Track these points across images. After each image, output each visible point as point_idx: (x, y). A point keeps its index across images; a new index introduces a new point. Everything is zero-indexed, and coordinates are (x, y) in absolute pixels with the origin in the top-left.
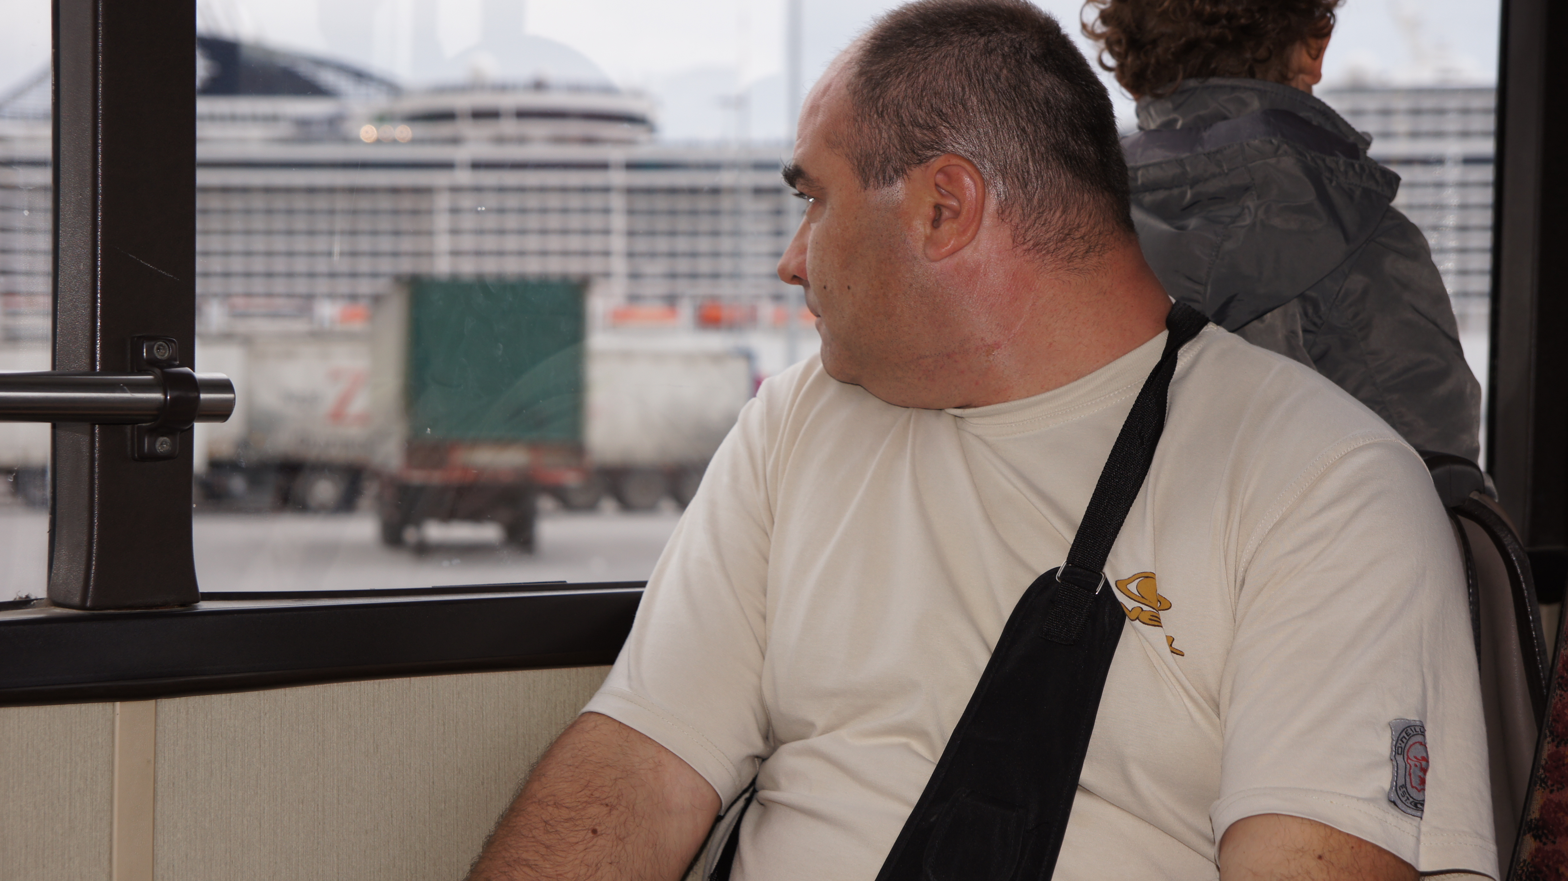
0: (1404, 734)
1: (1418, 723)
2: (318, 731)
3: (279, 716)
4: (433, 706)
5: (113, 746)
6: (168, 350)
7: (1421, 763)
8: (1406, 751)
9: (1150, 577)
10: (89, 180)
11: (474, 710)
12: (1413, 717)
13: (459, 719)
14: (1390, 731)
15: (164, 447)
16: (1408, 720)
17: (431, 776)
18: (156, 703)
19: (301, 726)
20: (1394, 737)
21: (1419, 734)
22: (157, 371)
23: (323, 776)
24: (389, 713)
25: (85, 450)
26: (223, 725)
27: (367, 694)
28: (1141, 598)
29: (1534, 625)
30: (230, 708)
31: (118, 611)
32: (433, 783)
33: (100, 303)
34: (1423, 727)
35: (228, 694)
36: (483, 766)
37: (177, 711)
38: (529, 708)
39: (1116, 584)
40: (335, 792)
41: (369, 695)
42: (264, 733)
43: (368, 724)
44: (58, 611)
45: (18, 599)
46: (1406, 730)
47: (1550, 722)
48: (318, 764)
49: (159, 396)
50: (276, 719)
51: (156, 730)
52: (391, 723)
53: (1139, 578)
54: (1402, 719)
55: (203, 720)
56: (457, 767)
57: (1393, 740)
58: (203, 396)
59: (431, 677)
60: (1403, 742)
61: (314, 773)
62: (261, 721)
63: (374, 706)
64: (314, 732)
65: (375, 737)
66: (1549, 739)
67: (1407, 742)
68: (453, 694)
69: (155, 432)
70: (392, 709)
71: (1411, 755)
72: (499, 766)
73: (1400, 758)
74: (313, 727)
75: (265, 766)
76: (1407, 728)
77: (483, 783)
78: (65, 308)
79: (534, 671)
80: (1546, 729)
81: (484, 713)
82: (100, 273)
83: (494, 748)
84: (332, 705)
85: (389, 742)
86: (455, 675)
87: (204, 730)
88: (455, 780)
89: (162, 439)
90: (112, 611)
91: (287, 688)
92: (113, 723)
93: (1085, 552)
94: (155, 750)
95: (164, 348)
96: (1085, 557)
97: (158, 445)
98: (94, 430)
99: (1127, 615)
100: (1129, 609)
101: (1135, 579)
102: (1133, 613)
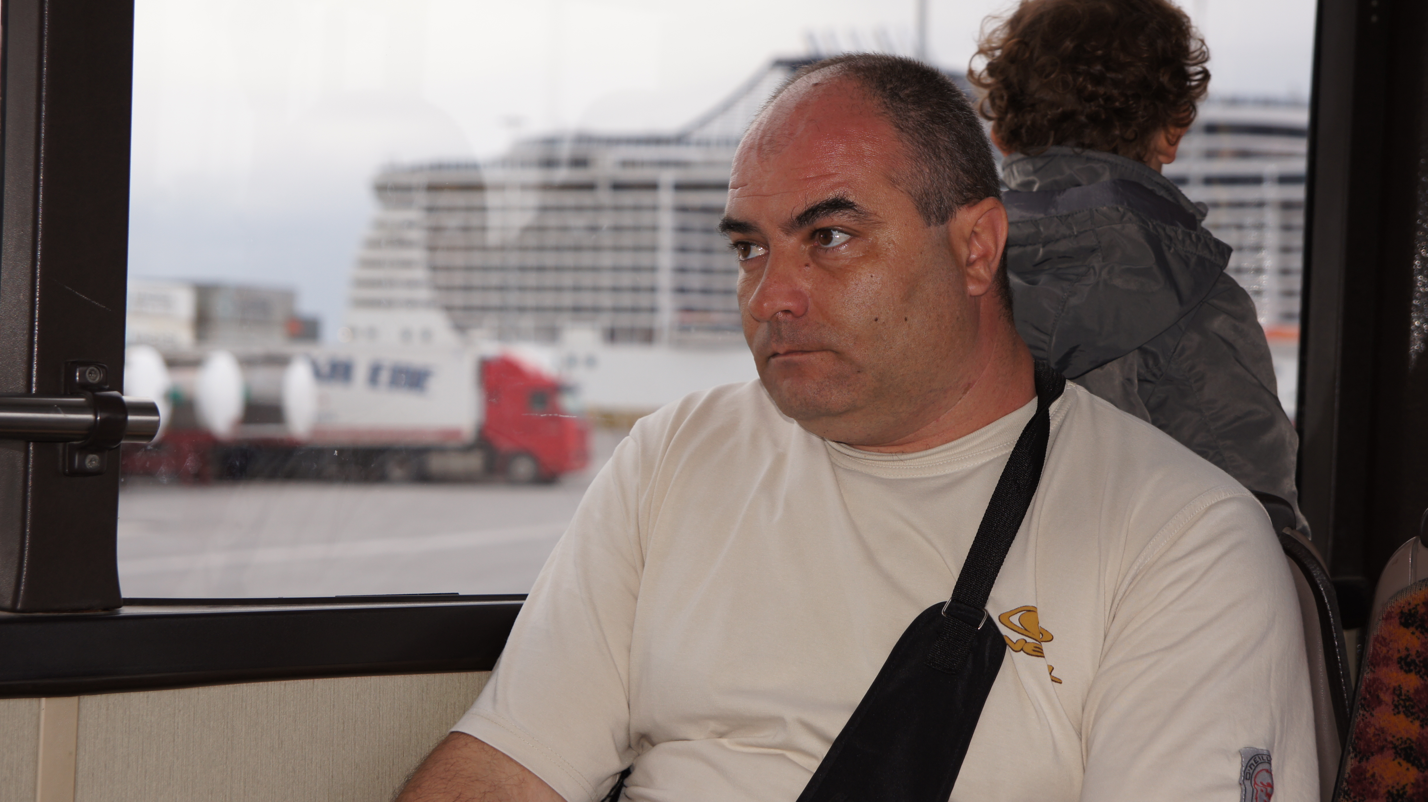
0: (1252, 761)
1: (1265, 752)
2: (227, 728)
3: (192, 713)
4: (334, 705)
5: (38, 738)
6: (99, 374)
7: (1266, 789)
8: (1254, 776)
9: (1032, 611)
10: (30, 217)
11: (372, 710)
12: (1262, 747)
13: (357, 719)
14: (1240, 758)
15: (93, 463)
16: (1257, 749)
17: (331, 770)
18: (79, 699)
19: (212, 723)
20: (1243, 763)
21: (1265, 762)
22: (89, 394)
23: (231, 768)
24: (294, 711)
25: (20, 464)
26: (140, 721)
27: (274, 694)
28: (1024, 630)
29: (1339, 650)
30: (148, 705)
31: (47, 614)
32: (332, 777)
33: (37, 331)
34: (1270, 756)
35: (146, 692)
36: (378, 762)
37: (98, 707)
38: (422, 709)
39: (999, 619)
40: (242, 784)
42: (178, 728)
43: (273, 721)
47: (1353, 739)
48: (227, 758)
49: (90, 417)
50: (189, 716)
51: (78, 725)
52: (295, 721)
53: (1022, 611)
54: (1251, 748)
55: (122, 715)
56: (355, 762)
57: (1242, 766)
58: (131, 418)
59: (332, 679)
60: (1251, 769)
61: (223, 766)
62: (176, 717)
63: (280, 705)
64: (224, 728)
65: (280, 733)
66: (1352, 755)
67: (1255, 769)
68: (353, 695)
69: (85, 450)
70: (296, 708)
71: (1258, 781)
72: (393, 762)
73: (1248, 783)
74: (223, 723)
75: (178, 759)
76: (1255, 756)
77: (378, 778)
78: (5, 334)
79: (428, 674)
80: (1350, 746)
81: (381, 712)
82: (38, 302)
83: (389, 746)
84: (241, 703)
85: (292, 739)
86: (355, 678)
87: (123, 725)
88: (353, 775)
89: (91, 456)
90: (41, 614)
91: (200, 687)
92: (39, 718)
93: (968, 590)
94: (77, 743)
95: (95, 373)
96: (968, 594)
97: (87, 461)
98: (28, 447)
99: (1009, 646)
100: (1012, 641)
101: (1016, 612)
102: (1016, 644)
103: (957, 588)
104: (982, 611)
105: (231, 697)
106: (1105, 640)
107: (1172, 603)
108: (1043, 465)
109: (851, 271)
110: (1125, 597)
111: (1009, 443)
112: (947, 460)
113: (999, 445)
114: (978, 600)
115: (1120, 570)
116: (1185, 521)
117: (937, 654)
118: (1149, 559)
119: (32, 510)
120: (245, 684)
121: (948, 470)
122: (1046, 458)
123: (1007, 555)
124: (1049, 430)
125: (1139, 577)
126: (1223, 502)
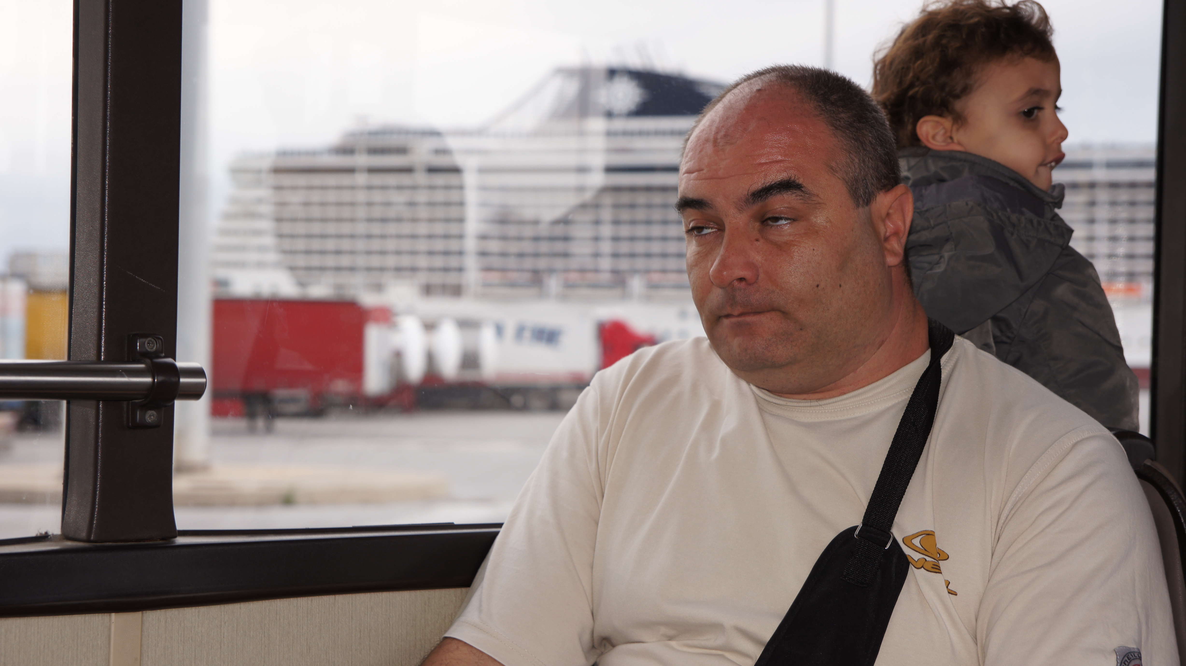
0: (1126, 658)
1: (1136, 650)
2: (264, 636)
3: (235, 625)
4: (352, 617)
5: (109, 647)
6: (156, 344)
9: (931, 535)
10: (98, 215)
11: (383, 620)
12: (1133, 646)
13: (372, 628)
14: (1115, 656)
15: (151, 418)
16: (1129, 648)
18: (142, 614)
19: (252, 632)
20: (1118, 660)
21: (1137, 659)
22: (149, 360)
24: (319, 622)
25: (92, 420)
26: (192, 631)
27: (303, 608)
28: (924, 551)
30: (199, 618)
31: (115, 544)
33: (105, 309)
34: (1140, 653)
35: (197, 608)
37: (158, 620)
38: (425, 619)
39: (903, 541)
41: (304, 608)
42: (224, 637)
43: (302, 631)
44: (69, 544)
45: (39, 535)
46: (1127, 655)
49: (149, 380)
50: (233, 626)
51: (142, 635)
52: (321, 630)
53: (922, 535)
54: (1124, 647)
55: (178, 627)
57: (1118, 662)
58: (182, 380)
59: (350, 595)
60: (1126, 664)
62: (222, 628)
63: (307, 617)
64: (262, 637)
65: (308, 640)
67: (1128, 664)
68: (367, 608)
69: (145, 407)
70: (321, 619)
74: (261, 633)
75: (224, 663)
76: (1128, 653)
78: (78, 312)
79: (429, 590)
81: (391, 622)
82: (105, 285)
83: (398, 650)
84: (275, 616)
85: (318, 645)
86: (369, 594)
87: (178, 635)
89: (150, 412)
90: (110, 544)
91: (242, 603)
92: (110, 630)
93: (876, 516)
94: (141, 650)
95: (153, 343)
96: (876, 519)
97: (147, 417)
98: (98, 405)
99: (912, 564)
100: (914, 559)
101: (917, 536)
102: (917, 562)
103: (866, 514)
104: (888, 534)
105: (268, 611)
106: (992, 558)
107: (1048, 526)
108: (936, 409)
109: (796, 245)
110: (1007, 521)
111: (907, 390)
112: (856, 404)
113: (899, 392)
114: (885, 524)
115: (1003, 498)
116: (1056, 455)
117: (851, 570)
118: (1026, 488)
119: (102, 457)
120: (278, 600)
121: (858, 413)
122: (939, 402)
123: (908, 487)
124: (940, 377)
125: (1019, 505)
126: (1087, 439)
